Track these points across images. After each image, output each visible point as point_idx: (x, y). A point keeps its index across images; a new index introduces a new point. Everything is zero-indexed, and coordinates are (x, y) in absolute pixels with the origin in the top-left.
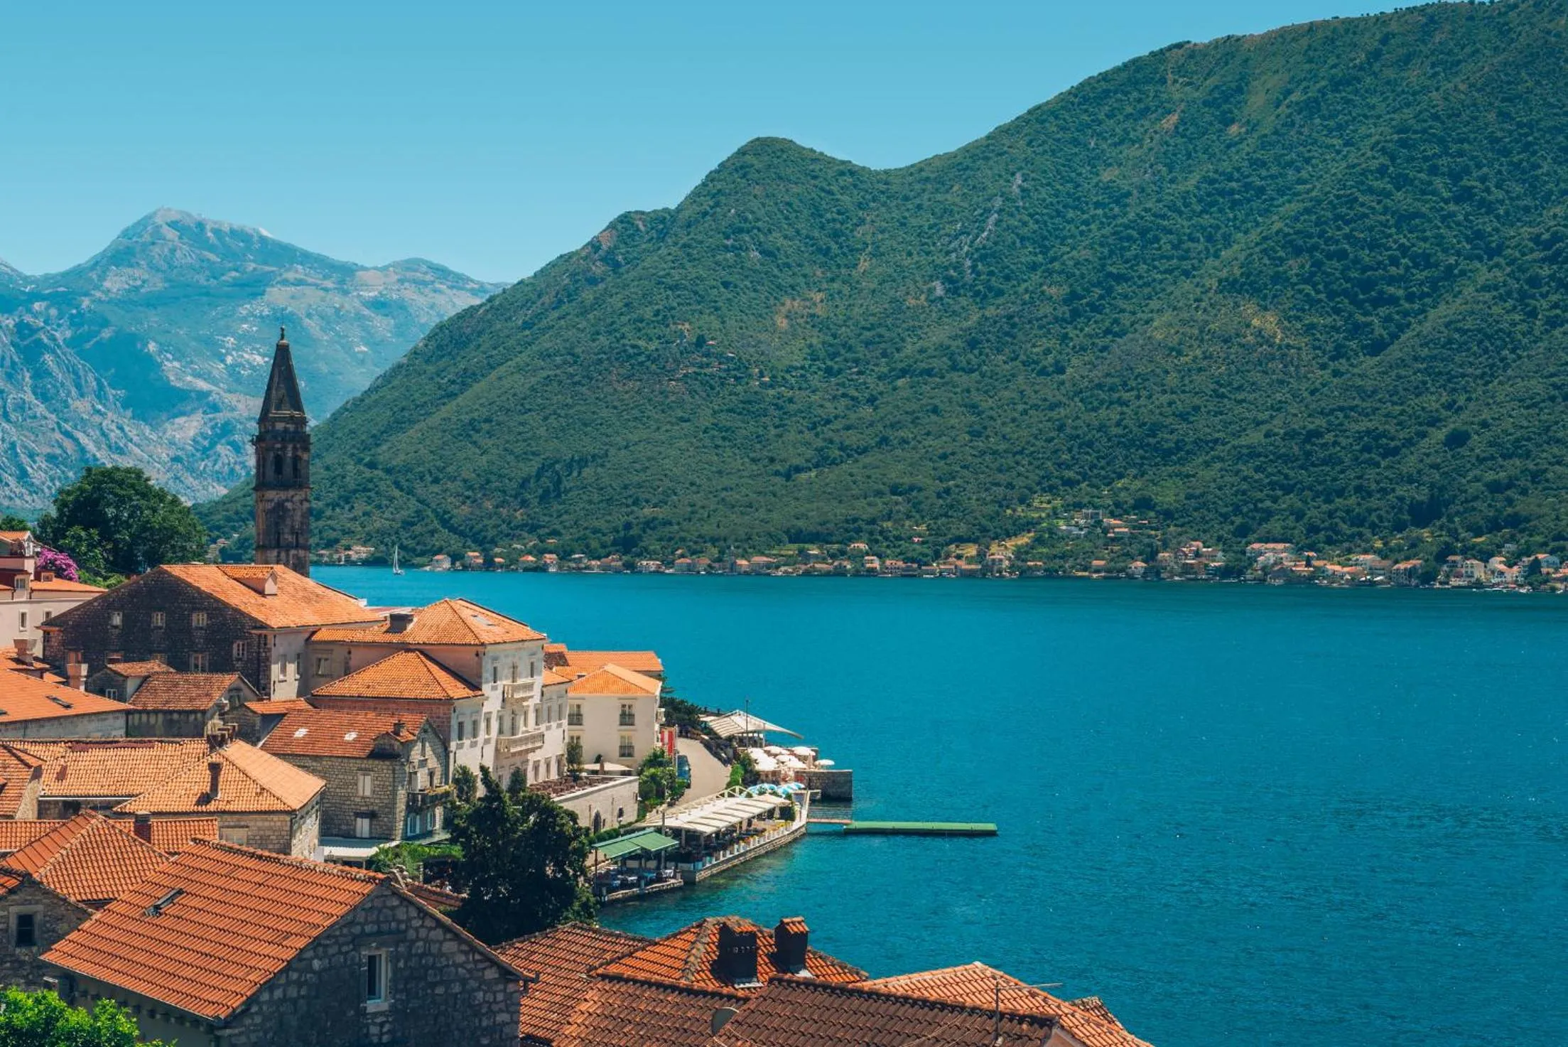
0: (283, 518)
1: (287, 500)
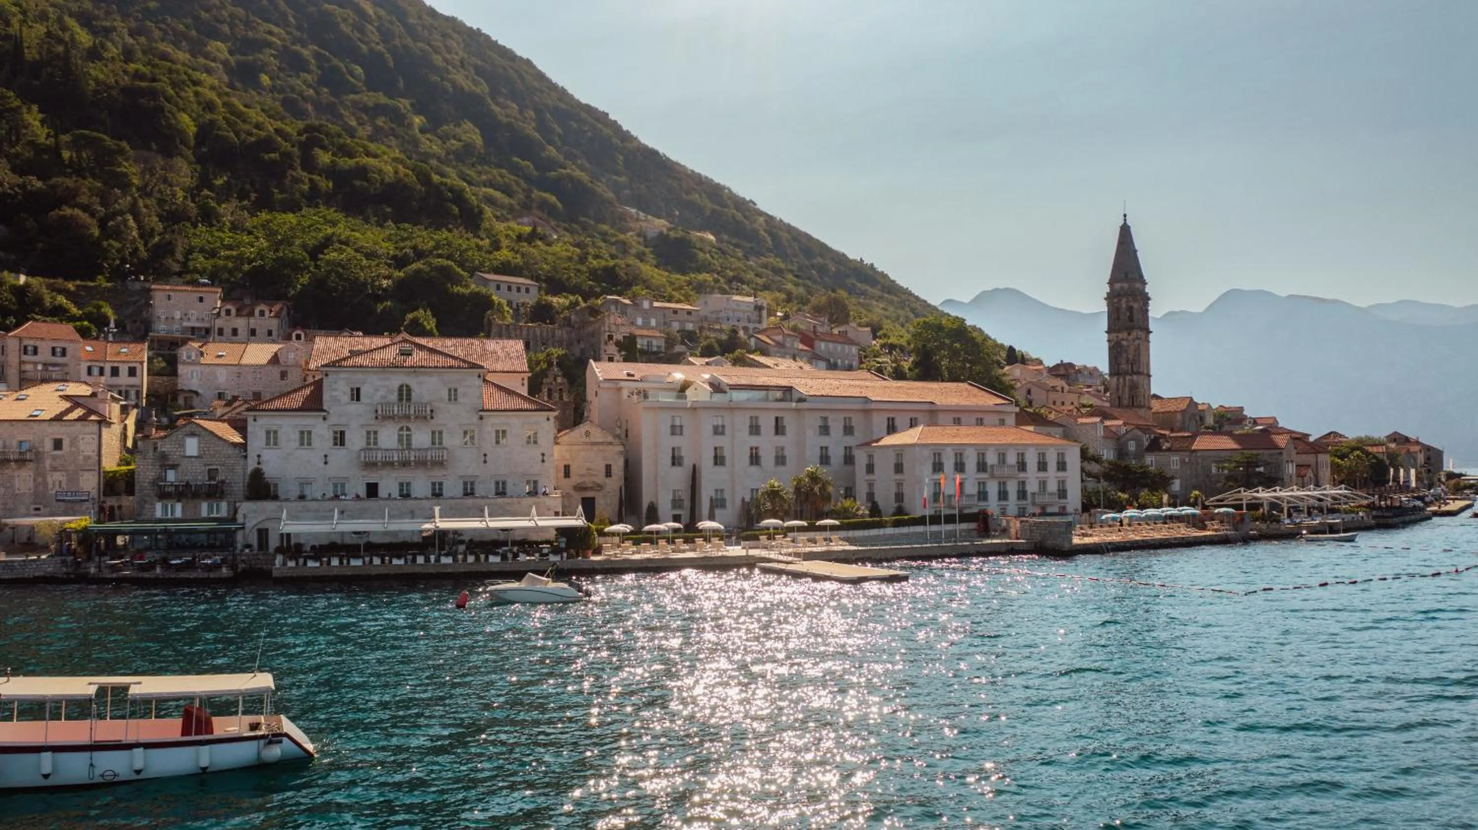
1: (1124, 339)
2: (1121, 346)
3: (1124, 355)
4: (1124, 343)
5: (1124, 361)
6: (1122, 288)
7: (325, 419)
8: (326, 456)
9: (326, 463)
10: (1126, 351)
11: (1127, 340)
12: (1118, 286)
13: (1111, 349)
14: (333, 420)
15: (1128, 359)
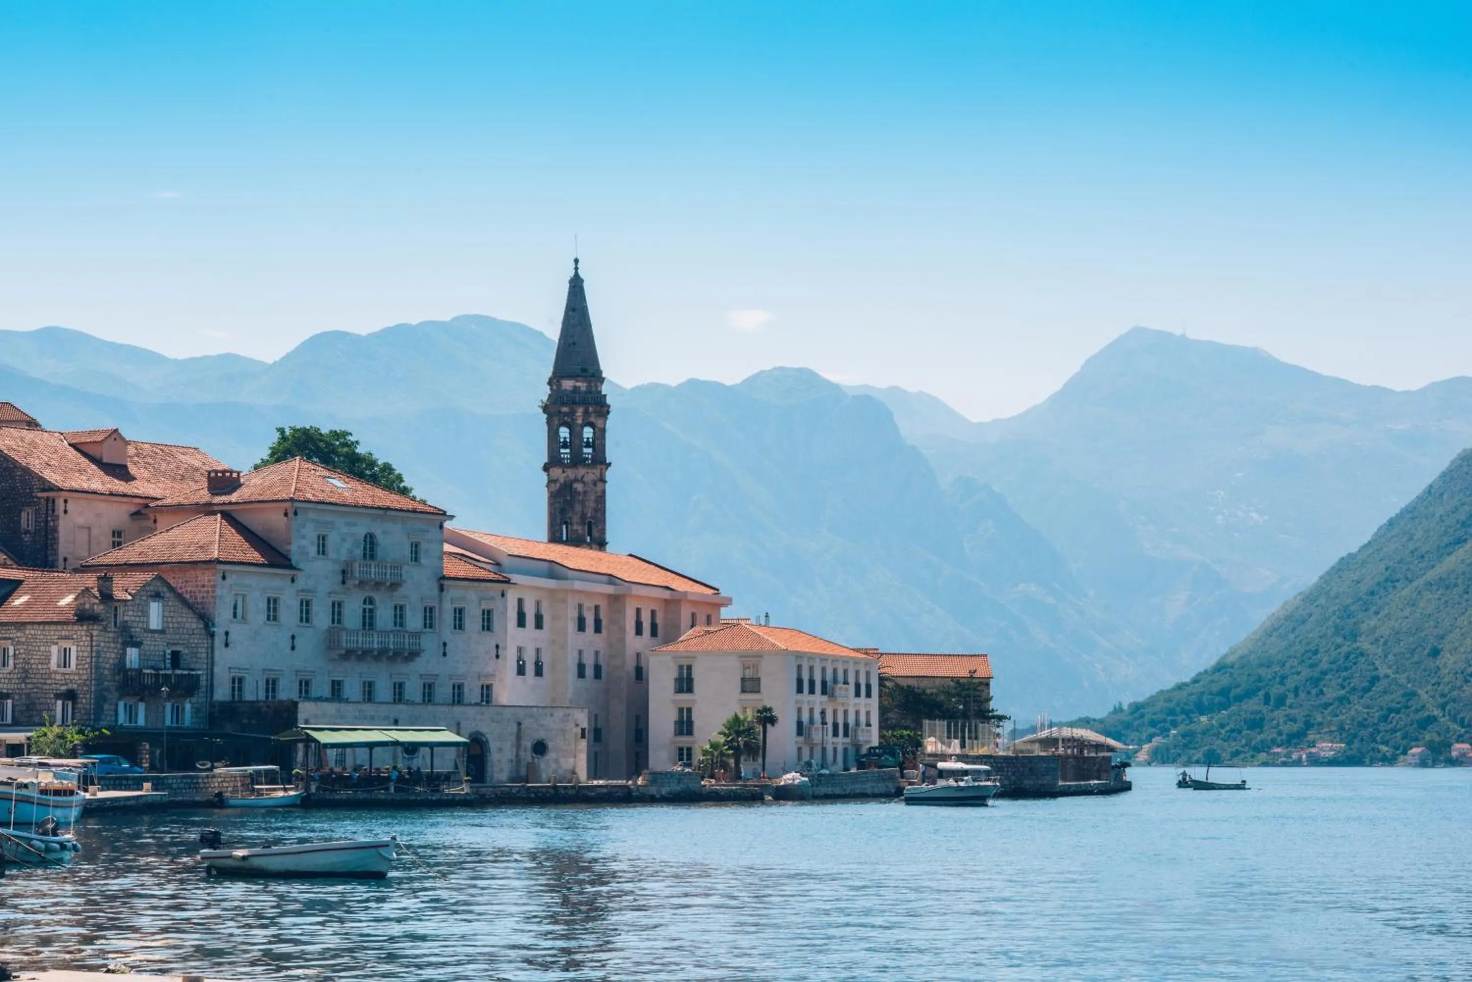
0: (570, 504)
1: (576, 480)
2: (574, 493)
3: (578, 508)
4: (579, 487)
5: (576, 519)
6: (576, 389)
7: (293, 580)
8: (293, 637)
9: (293, 648)
10: (583, 503)
11: (582, 481)
12: (568, 384)
13: (554, 497)
14: (301, 582)
15: (583, 516)
